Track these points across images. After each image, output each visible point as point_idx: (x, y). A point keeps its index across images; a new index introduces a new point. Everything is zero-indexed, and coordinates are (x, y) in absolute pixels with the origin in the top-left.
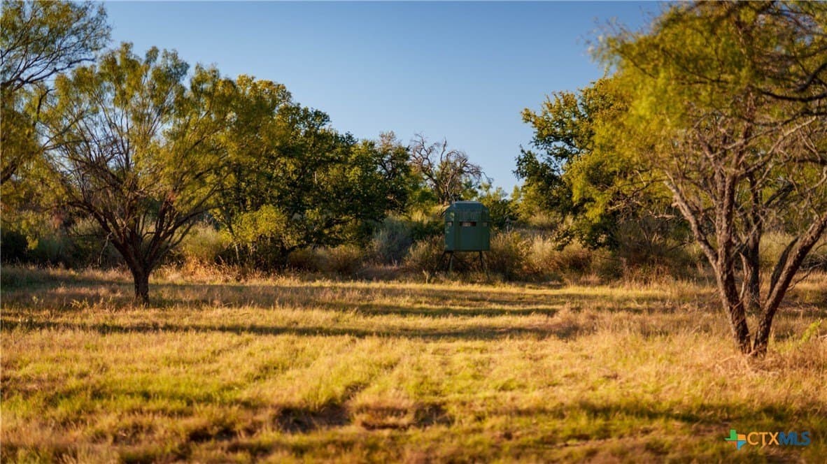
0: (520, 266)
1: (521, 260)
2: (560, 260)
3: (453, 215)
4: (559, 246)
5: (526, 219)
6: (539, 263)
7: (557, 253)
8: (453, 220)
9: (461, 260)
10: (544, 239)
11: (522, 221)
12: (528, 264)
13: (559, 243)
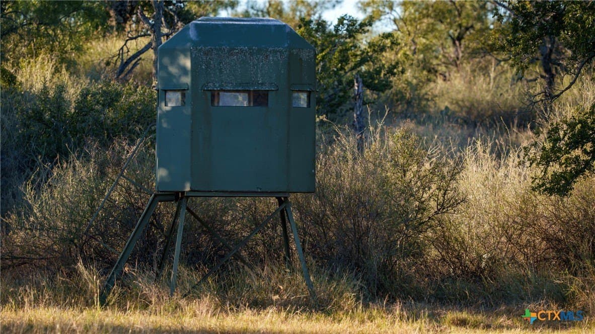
0: (416, 251)
1: (419, 227)
2: (554, 230)
3: (188, 63)
4: (556, 178)
5: (414, 88)
6: (483, 239)
7: (545, 204)
8: (187, 80)
9: (210, 226)
10: (499, 154)
11: (400, 97)
12: (444, 242)
13: (555, 168)
